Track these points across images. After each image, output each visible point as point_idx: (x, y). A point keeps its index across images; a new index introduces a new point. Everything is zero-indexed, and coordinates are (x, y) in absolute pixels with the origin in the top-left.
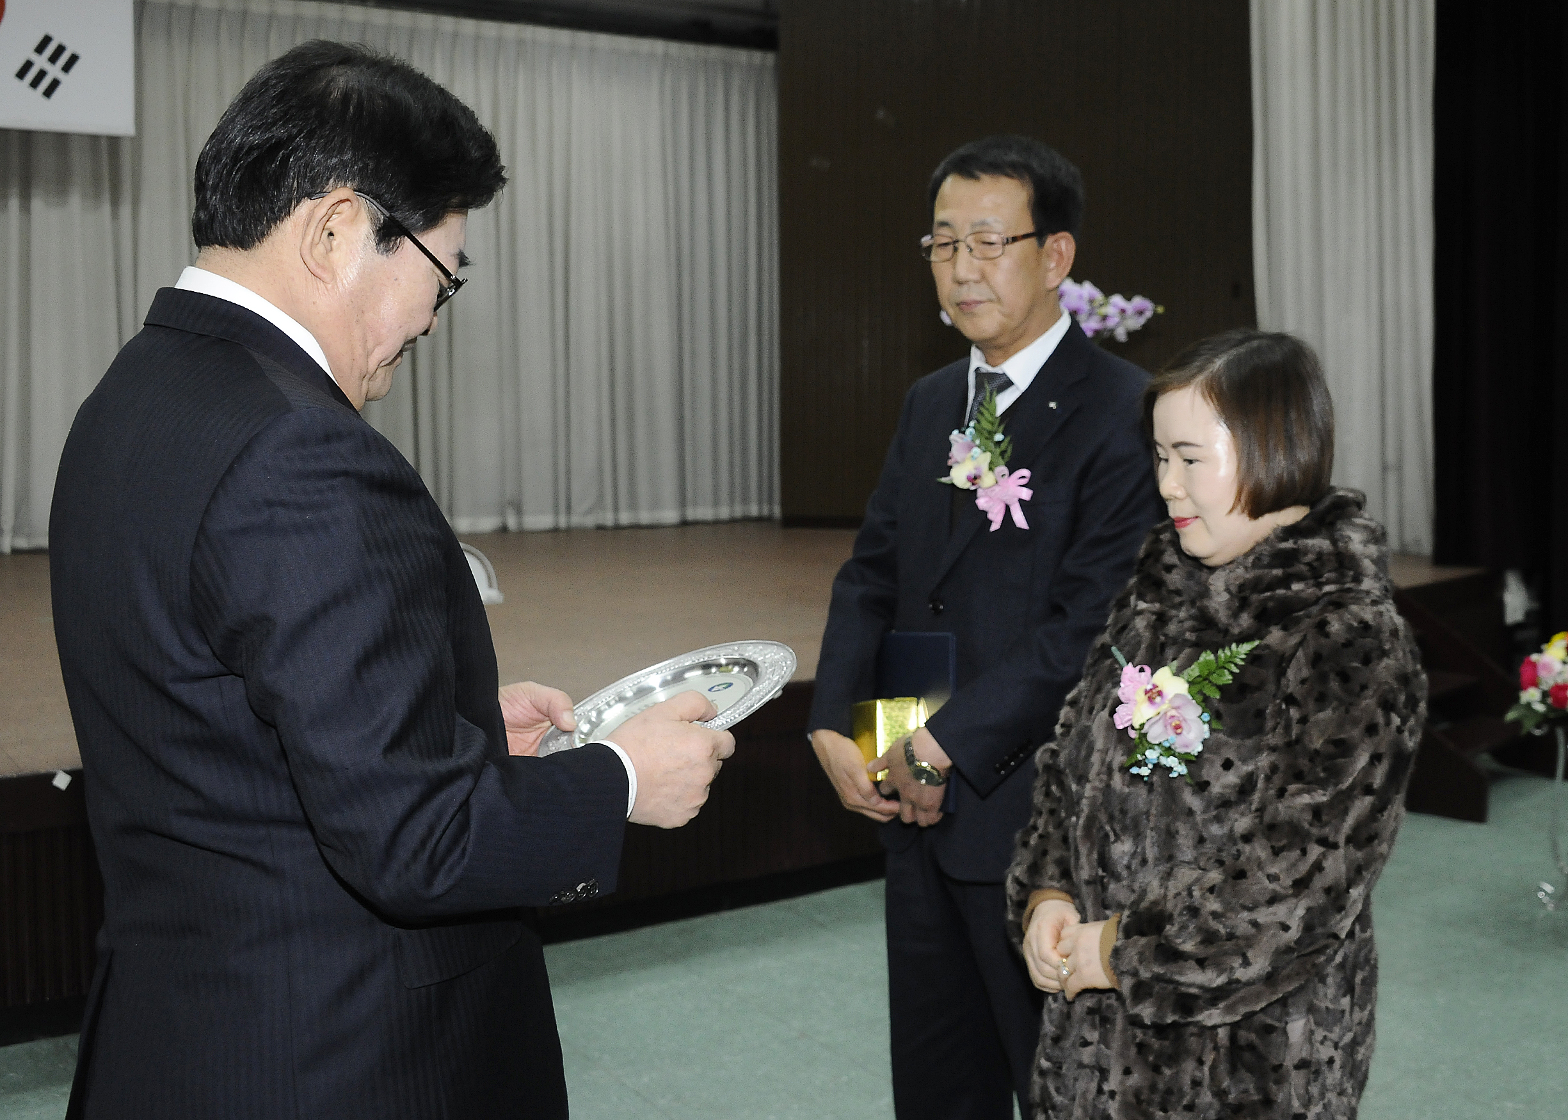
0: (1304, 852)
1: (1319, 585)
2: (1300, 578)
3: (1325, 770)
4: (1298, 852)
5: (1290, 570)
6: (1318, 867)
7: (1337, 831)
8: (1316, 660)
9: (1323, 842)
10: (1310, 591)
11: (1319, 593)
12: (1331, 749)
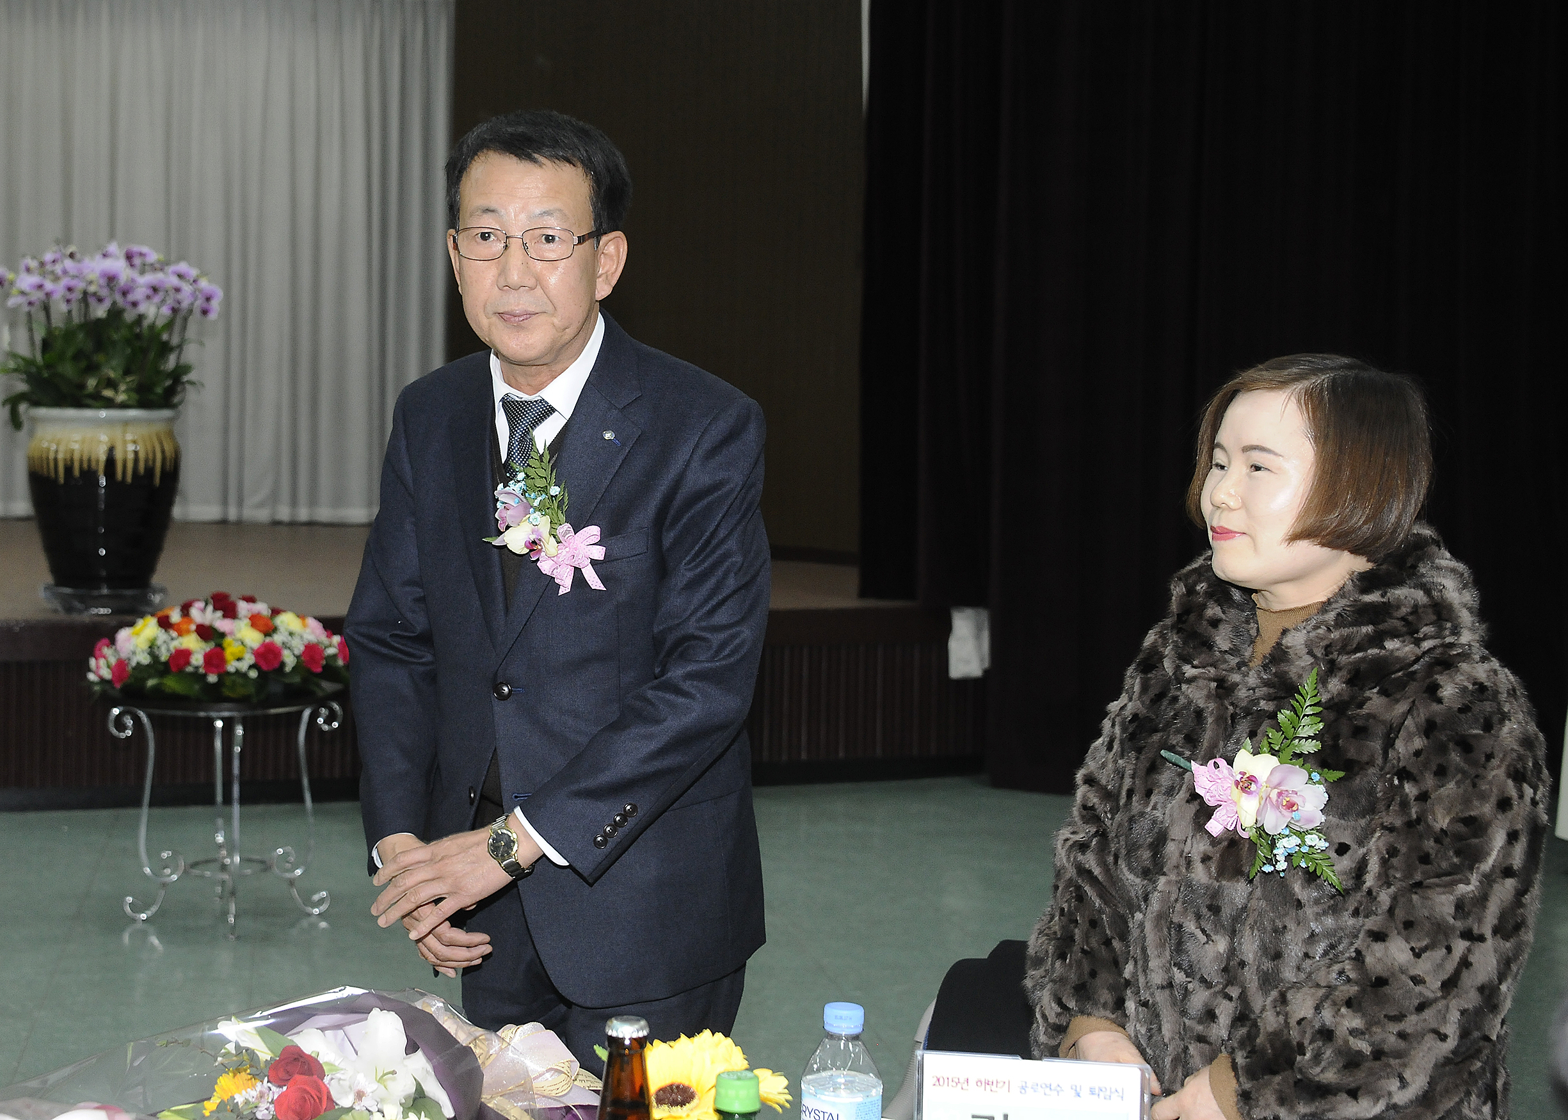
0: (1449, 949)
1: (1417, 642)
2: (1394, 635)
3: (1458, 853)
4: (1444, 950)
5: (1381, 627)
6: (1465, 963)
7: (1480, 921)
8: (1429, 728)
9: (1468, 935)
10: (1407, 649)
11: (1419, 652)
12: (1461, 828)
